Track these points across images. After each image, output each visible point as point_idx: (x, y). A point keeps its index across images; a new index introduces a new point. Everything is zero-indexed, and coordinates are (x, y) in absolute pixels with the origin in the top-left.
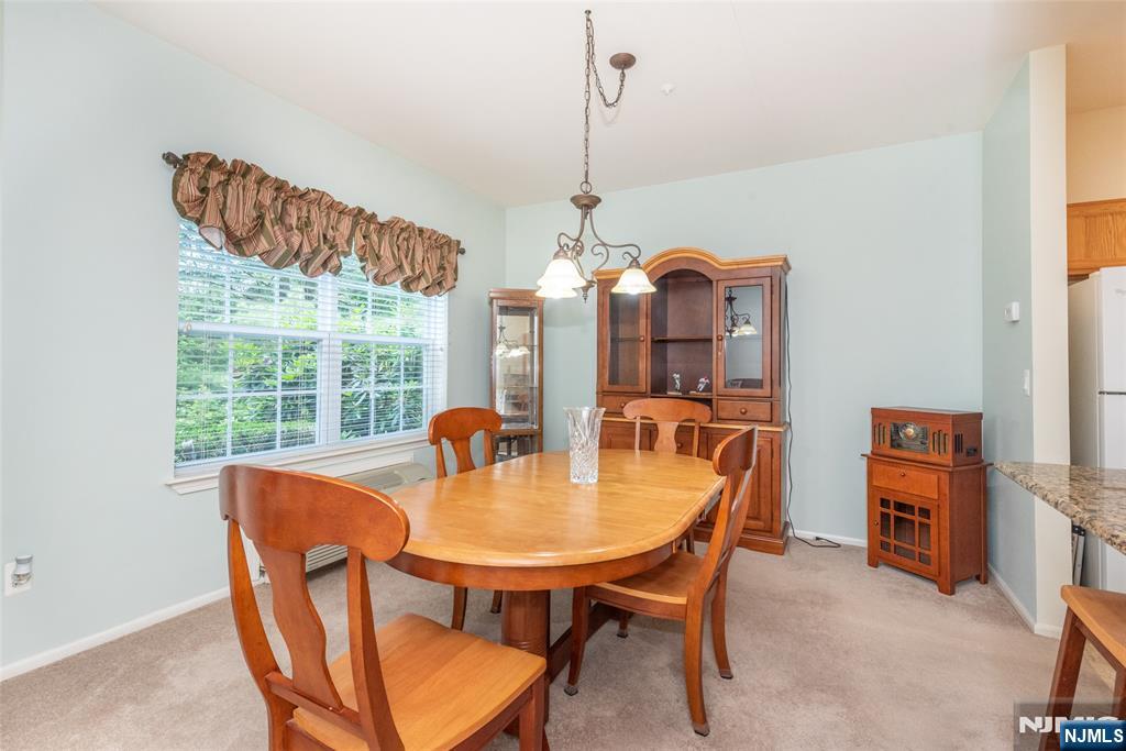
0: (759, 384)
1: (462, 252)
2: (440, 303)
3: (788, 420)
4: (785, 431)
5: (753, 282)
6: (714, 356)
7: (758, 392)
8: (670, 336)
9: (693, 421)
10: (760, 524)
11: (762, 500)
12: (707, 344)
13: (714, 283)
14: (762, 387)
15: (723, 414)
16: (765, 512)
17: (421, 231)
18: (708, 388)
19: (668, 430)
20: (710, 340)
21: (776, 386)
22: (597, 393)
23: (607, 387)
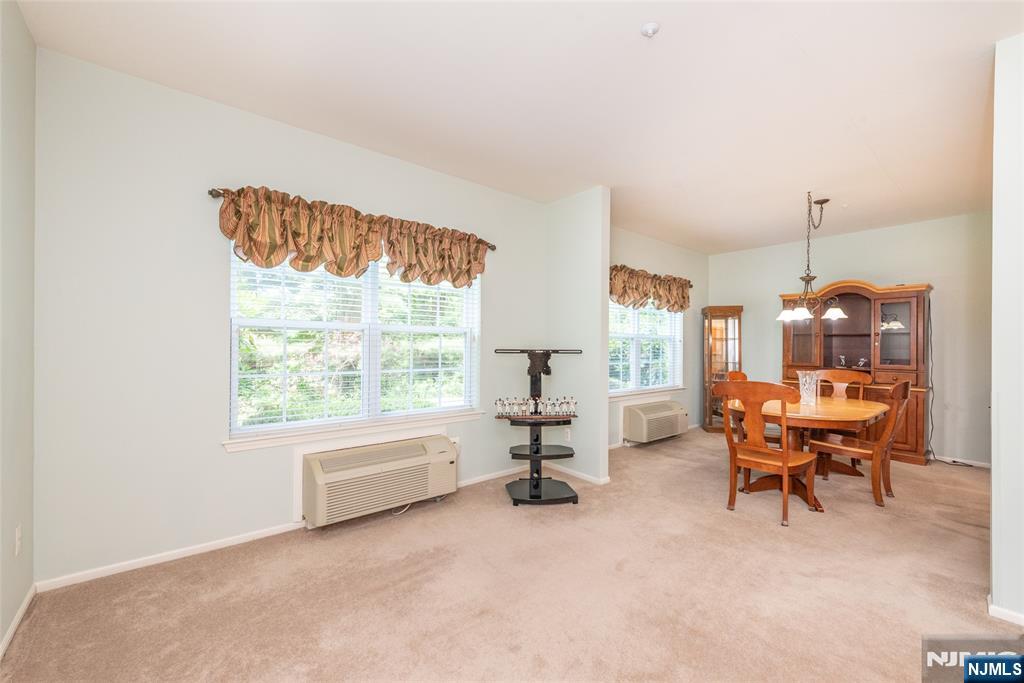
0: (908, 362)
1: (691, 286)
2: (679, 316)
3: (930, 385)
4: (928, 392)
5: (902, 300)
6: (872, 346)
7: (907, 367)
8: (834, 333)
9: (859, 384)
10: (907, 447)
11: (909, 432)
12: (867, 338)
13: (873, 302)
14: (909, 364)
15: (877, 380)
16: (911, 439)
17: (675, 279)
18: (868, 364)
19: (841, 387)
20: (869, 335)
21: (920, 363)
22: (783, 366)
23: (790, 363)
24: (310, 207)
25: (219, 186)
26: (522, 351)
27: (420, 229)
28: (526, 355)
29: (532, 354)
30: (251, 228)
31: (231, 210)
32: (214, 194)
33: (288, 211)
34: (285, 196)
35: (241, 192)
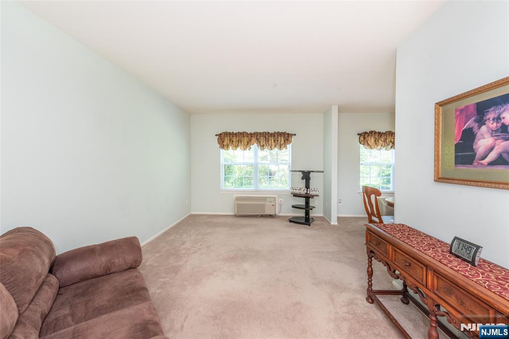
24: (236, 134)
25: (217, 134)
26: (300, 171)
27: (267, 134)
28: (301, 173)
29: (303, 172)
30: (223, 142)
31: (220, 138)
32: (216, 135)
33: (231, 136)
34: (230, 133)
35: (221, 134)
